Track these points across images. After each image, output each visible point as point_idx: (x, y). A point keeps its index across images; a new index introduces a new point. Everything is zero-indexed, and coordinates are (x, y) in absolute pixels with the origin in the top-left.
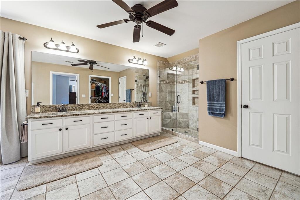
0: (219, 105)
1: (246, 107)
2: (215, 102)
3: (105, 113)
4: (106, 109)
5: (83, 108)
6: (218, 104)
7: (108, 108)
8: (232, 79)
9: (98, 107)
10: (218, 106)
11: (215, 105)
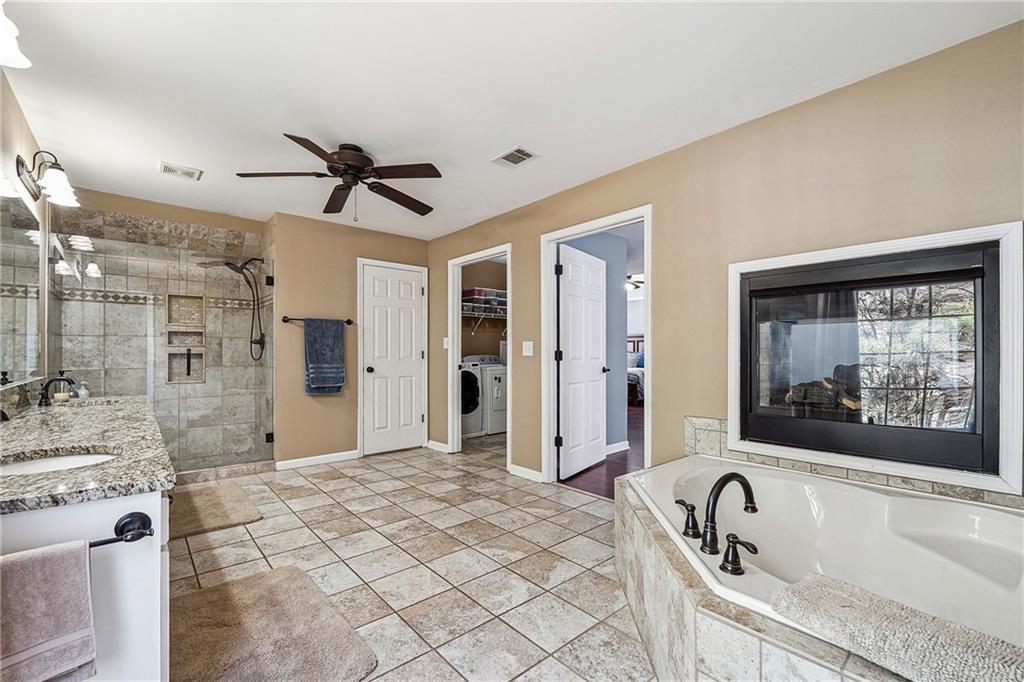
0: (334, 370)
1: (370, 370)
2: (326, 365)
6: (332, 368)
8: (349, 322)
10: (331, 373)
11: (325, 370)
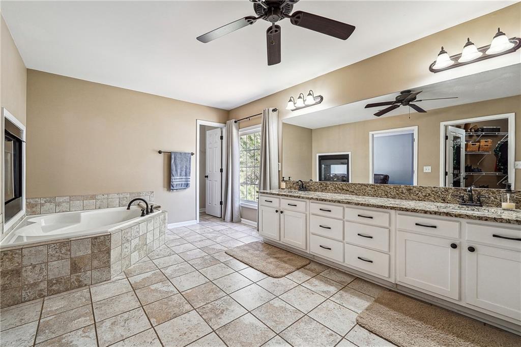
3: (325, 200)
4: (364, 195)
5: (326, 189)
7: (368, 195)
9: (348, 191)
